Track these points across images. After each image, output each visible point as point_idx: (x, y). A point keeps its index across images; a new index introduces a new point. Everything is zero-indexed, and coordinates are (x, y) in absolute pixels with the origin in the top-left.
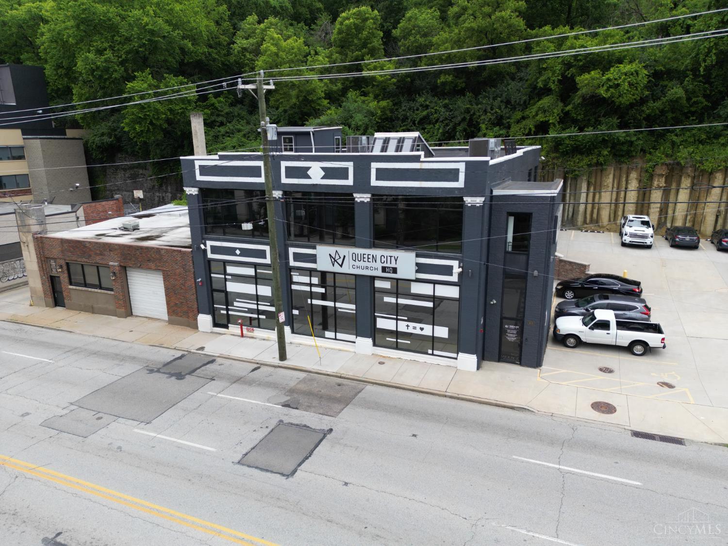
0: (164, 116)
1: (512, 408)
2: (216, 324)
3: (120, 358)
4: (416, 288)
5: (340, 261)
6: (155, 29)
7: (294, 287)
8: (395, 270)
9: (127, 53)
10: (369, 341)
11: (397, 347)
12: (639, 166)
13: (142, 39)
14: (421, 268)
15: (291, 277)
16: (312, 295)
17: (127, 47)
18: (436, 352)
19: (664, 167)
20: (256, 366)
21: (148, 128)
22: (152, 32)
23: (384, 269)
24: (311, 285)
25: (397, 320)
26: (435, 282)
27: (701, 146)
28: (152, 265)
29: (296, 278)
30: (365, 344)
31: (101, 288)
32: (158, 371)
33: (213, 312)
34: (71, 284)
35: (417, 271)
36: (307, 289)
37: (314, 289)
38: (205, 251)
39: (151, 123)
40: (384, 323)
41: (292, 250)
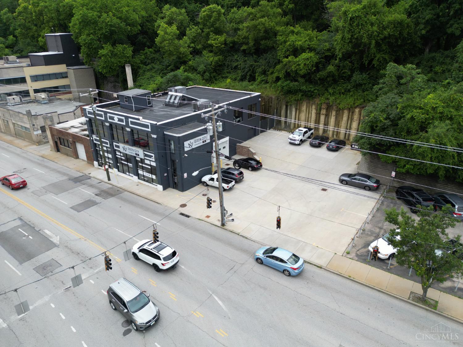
0: (116, 65)
1: (158, 203)
2: (99, 165)
3: (64, 174)
4: (147, 162)
5: (125, 149)
6: (112, 24)
7: (117, 156)
8: (138, 155)
9: (101, 35)
10: (137, 177)
11: (144, 180)
12: (316, 102)
13: (106, 29)
14: (146, 155)
15: (116, 153)
16: (122, 159)
17: (101, 32)
18: (154, 183)
19: (325, 105)
20: (101, 181)
21: (109, 70)
22: (111, 25)
23: (136, 154)
24: (121, 156)
25: (143, 171)
26: (150, 161)
27: (342, 95)
28: (80, 142)
29: (117, 153)
30: (136, 178)
31: (69, 148)
32: (71, 180)
33: (98, 161)
34: (61, 145)
35: (145, 156)
36: (120, 157)
37: (122, 158)
38: (93, 140)
39: (110, 68)
40: (140, 172)
41: (114, 144)
